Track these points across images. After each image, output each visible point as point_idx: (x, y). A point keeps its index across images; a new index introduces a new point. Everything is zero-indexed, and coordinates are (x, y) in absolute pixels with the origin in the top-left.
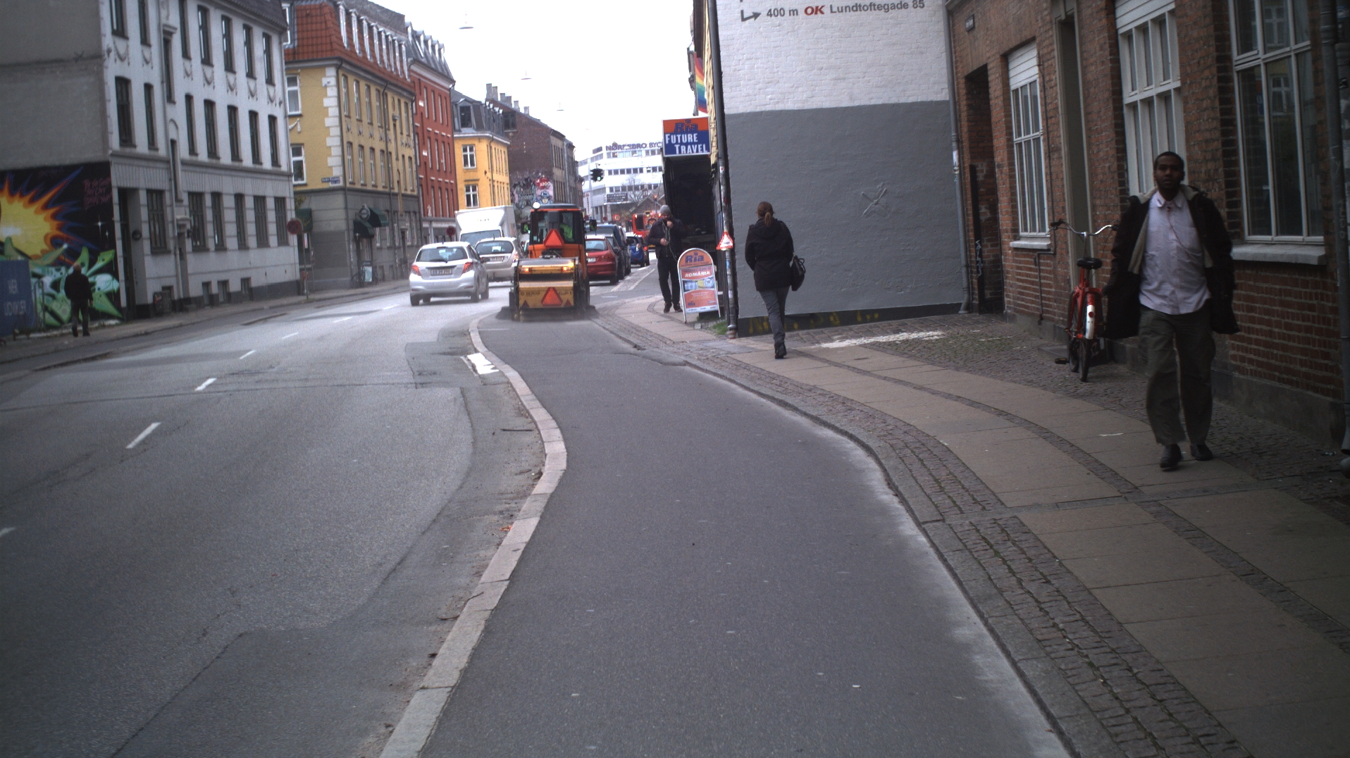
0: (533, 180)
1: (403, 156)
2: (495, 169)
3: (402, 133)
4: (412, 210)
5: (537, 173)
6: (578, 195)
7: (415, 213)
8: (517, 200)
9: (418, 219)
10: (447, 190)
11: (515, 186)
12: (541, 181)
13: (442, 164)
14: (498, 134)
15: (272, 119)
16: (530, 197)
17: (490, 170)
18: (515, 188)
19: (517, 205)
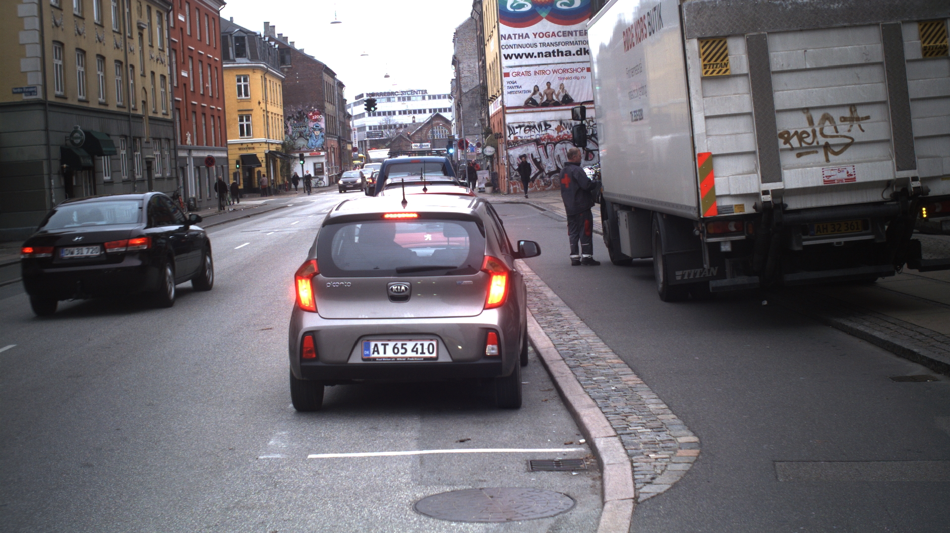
0: (306, 113)
1: (153, 73)
2: (269, 101)
3: (151, 46)
4: (163, 136)
5: (310, 106)
6: (347, 130)
7: (169, 140)
8: (290, 133)
9: (172, 147)
10: (213, 116)
11: (289, 118)
12: (314, 114)
13: (207, 88)
14: (274, 67)
16: (303, 129)
17: (265, 101)
18: (289, 120)
19: (291, 136)
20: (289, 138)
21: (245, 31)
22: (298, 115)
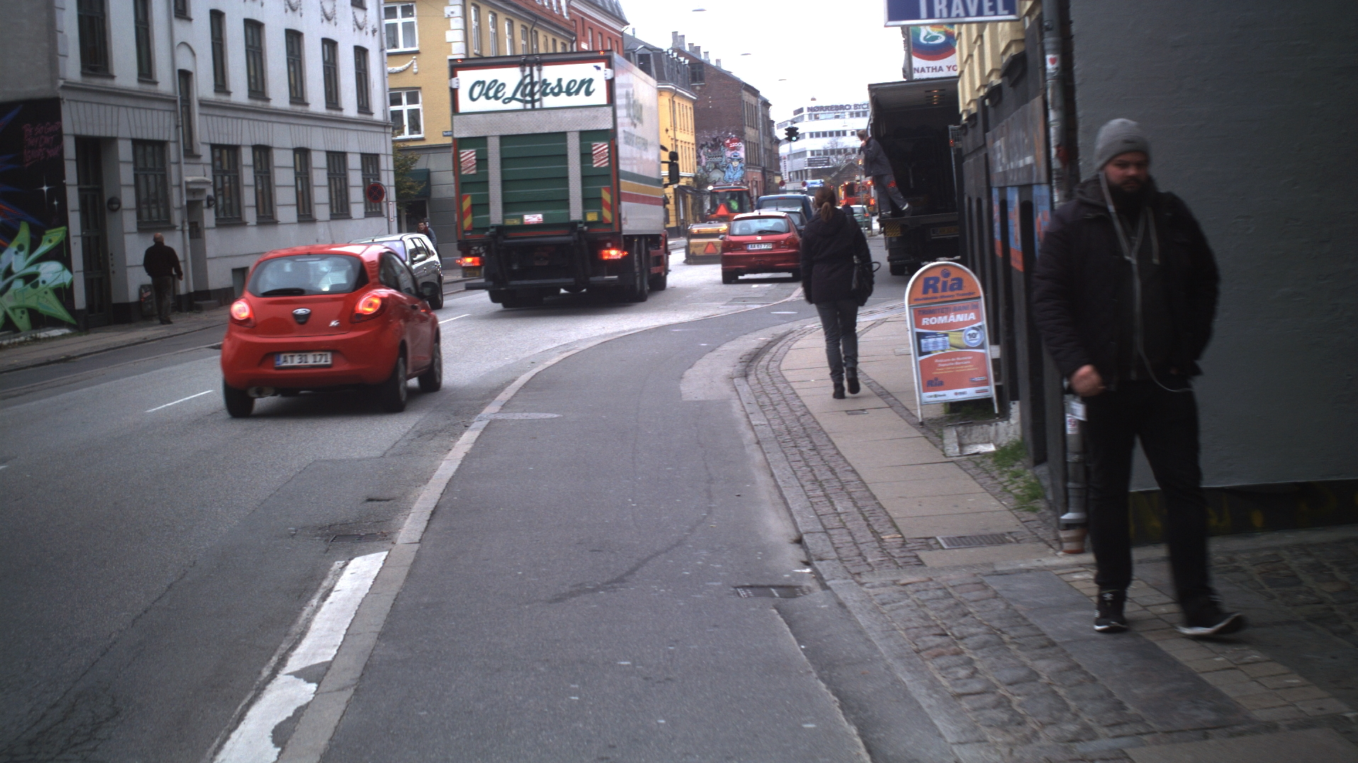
0: (722, 140)
2: (678, 127)
5: (728, 132)
6: (775, 159)
8: (703, 164)
11: (702, 147)
12: (732, 142)
14: (683, 86)
15: (361, 53)
16: (718, 159)
17: (673, 128)
18: (702, 149)
19: (704, 168)
20: (702, 171)
21: (651, 48)
22: (713, 143)
